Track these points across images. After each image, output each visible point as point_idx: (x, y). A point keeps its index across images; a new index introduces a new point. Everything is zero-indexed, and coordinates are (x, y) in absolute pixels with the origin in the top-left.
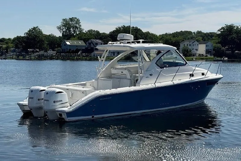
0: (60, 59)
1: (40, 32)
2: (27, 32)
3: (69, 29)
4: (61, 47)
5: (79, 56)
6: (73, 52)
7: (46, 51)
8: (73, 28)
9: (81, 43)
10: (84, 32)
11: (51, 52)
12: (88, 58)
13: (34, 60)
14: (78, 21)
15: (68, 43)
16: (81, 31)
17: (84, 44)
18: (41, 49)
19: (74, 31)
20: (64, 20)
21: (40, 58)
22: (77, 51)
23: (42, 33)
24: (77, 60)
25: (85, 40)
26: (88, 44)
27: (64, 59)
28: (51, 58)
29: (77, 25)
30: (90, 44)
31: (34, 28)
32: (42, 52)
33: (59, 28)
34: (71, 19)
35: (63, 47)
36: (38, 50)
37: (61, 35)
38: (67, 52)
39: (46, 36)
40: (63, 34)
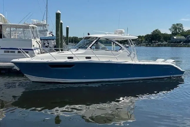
0: (170, 46)
1: (159, 32)
2: (152, 32)
3: (176, 29)
4: (170, 40)
5: (181, 44)
6: (178, 42)
7: (162, 42)
8: (178, 29)
9: (183, 37)
10: (185, 31)
11: (165, 43)
12: (187, 46)
13: (155, 47)
14: (181, 25)
15: (175, 38)
16: (183, 30)
17: (185, 38)
18: (159, 41)
19: (179, 31)
20: (173, 25)
21: (159, 46)
22: (180, 42)
23: (160, 32)
24: (180, 47)
25: (185, 36)
26: (187, 38)
27: (172, 46)
28: (165, 46)
29: (181, 28)
30: (188, 38)
31: (156, 30)
32: (159, 43)
33: (170, 29)
34: (178, 24)
35: (172, 39)
36: (157, 41)
37: (171, 33)
38: (174, 43)
39: (162, 34)
40: (172, 33)
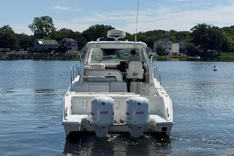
0: (32, 58)
1: (11, 31)
3: (41, 28)
4: (33, 46)
5: (52, 55)
6: (46, 51)
7: (18, 51)
8: (46, 27)
9: (54, 42)
10: (57, 30)
11: (22, 52)
12: (61, 58)
13: (5, 60)
14: (50, 20)
15: (40, 42)
16: (53, 30)
17: (57, 43)
18: (12, 48)
19: (47, 30)
20: (36, 18)
21: (11, 58)
22: (50, 50)
23: (13, 32)
24: (50, 59)
25: (58, 40)
26: (61, 44)
27: (36, 58)
28: (23, 58)
29: (50, 24)
30: (63, 43)
31: (5, 27)
32: (13, 52)
33: (31, 27)
34: (44, 18)
35: (36, 46)
36: (9, 49)
37: (33, 34)
38: (40, 52)
39: (17, 35)
40: (35, 33)
